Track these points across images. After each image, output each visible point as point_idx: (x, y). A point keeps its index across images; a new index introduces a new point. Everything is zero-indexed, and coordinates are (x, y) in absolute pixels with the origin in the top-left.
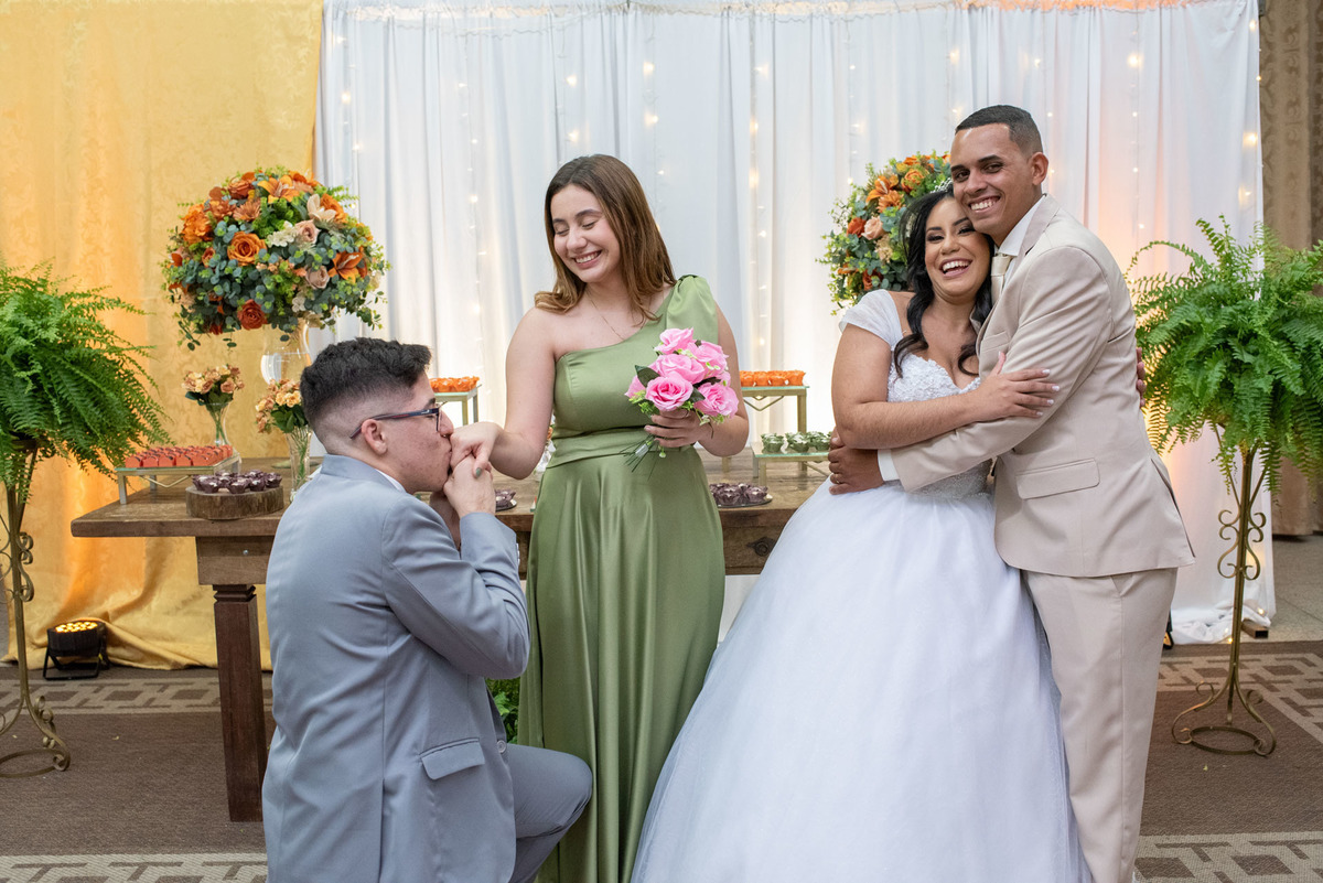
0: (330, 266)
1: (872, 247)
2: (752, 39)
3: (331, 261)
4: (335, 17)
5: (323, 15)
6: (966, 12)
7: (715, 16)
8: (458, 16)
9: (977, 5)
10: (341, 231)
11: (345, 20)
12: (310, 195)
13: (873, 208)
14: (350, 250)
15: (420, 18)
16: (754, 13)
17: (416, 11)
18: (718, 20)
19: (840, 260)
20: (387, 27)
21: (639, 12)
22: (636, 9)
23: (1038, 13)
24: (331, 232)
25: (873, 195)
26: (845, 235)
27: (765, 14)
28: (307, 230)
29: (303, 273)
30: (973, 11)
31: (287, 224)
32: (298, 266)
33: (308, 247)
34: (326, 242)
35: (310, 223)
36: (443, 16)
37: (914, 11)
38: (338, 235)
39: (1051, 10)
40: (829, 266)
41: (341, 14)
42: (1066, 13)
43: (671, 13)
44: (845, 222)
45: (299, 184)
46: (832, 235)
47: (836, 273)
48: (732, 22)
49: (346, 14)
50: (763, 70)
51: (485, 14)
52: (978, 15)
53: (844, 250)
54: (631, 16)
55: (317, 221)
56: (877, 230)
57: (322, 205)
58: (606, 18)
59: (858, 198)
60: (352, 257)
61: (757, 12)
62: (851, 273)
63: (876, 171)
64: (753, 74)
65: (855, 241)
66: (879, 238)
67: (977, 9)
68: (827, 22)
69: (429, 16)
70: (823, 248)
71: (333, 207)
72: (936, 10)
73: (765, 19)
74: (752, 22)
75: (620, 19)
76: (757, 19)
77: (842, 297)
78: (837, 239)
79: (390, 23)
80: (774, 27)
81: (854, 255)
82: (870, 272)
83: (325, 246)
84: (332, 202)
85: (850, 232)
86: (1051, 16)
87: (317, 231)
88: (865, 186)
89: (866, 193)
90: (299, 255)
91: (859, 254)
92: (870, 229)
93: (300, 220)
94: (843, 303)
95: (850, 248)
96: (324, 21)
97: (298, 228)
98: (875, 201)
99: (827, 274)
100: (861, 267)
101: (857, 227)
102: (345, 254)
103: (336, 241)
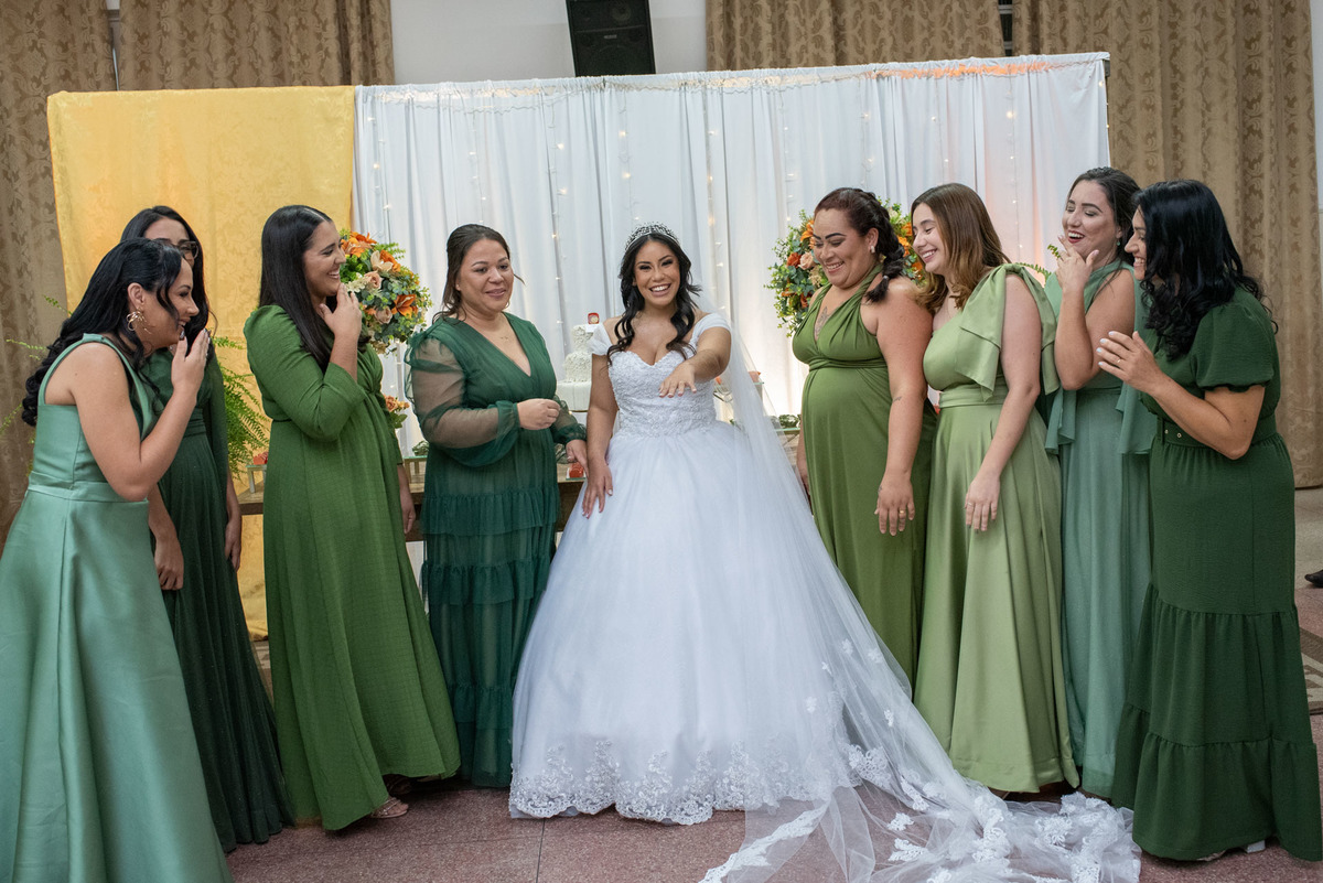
0: (392, 306)
1: (806, 275)
2: (705, 108)
3: (393, 303)
4: (365, 101)
5: (355, 100)
6: (874, 81)
7: (675, 90)
8: (466, 97)
9: (883, 75)
10: (398, 279)
11: (373, 102)
12: (372, 252)
13: (806, 245)
14: (406, 293)
15: (435, 100)
16: (705, 86)
17: (431, 94)
18: (677, 93)
19: (783, 285)
20: (407, 108)
21: (613, 90)
22: (610, 87)
23: (932, 80)
24: (391, 280)
25: (805, 235)
26: (786, 266)
27: (714, 88)
28: (374, 279)
29: (373, 312)
30: (881, 80)
31: (359, 275)
32: (369, 307)
33: (376, 292)
34: (390, 288)
35: (375, 274)
36: (454, 97)
37: (833, 82)
38: (396, 282)
39: (942, 77)
40: (774, 290)
41: (370, 98)
42: (954, 80)
43: (639, 89)
44: (785, 256)
45: (361, 242)
46: (776, 267)
47: (780, 295)
48: (689, 95)
49: (374, 98)
50: (715, 132)
51: (488, 95)
52: (884, 83)
53: (786, 278)
54: (607, 93)
55: (380, 272)
56: (809, 262)
57: (381, 258)
58: (587, 95)
59: (794, 237)
60: (408, 298)
61: (709, 87)
62: (792, 295)
63: (808, 216)
64: (707, 136)
65: (793, 271)
66: (812, 268)
67: (883, 78)
68: (764, 93)
69: (442, 97)
70: (769, 277)
71: (390, 260)
72: (851, 80)
73: (715, 92)
74: (704, 94)
75: (598, 95)
76: (709, 92)
77: (785, 314)
78: (780, 270)
79: (409, 105)
80: (722, 98)
81: (793, 281)
82: (806, 295)
83: (388, 291)
84: (388, 255)
85: (790, 264)
86: (943, 82)
87: (381, 279)
88: (799, 227)
89: (800, 233)
90: (371, 298)
91: (797, 281)
92: (805, 262)
93: (367, 272)
94: (787, 318)
95: (790, 276)
96: (355, 104)
97: (367, 278)
98: (807, 240)
99: (773, 297)
100: (799, 291)
101: (794, 260)
102: (403, 295)
103: (395, 286)
